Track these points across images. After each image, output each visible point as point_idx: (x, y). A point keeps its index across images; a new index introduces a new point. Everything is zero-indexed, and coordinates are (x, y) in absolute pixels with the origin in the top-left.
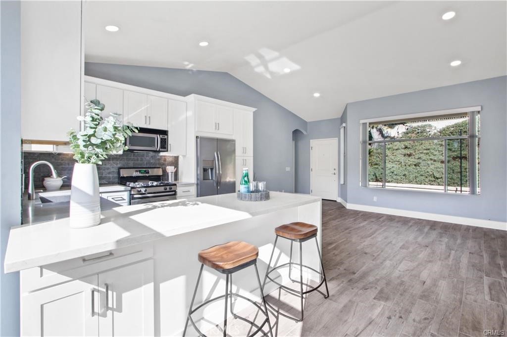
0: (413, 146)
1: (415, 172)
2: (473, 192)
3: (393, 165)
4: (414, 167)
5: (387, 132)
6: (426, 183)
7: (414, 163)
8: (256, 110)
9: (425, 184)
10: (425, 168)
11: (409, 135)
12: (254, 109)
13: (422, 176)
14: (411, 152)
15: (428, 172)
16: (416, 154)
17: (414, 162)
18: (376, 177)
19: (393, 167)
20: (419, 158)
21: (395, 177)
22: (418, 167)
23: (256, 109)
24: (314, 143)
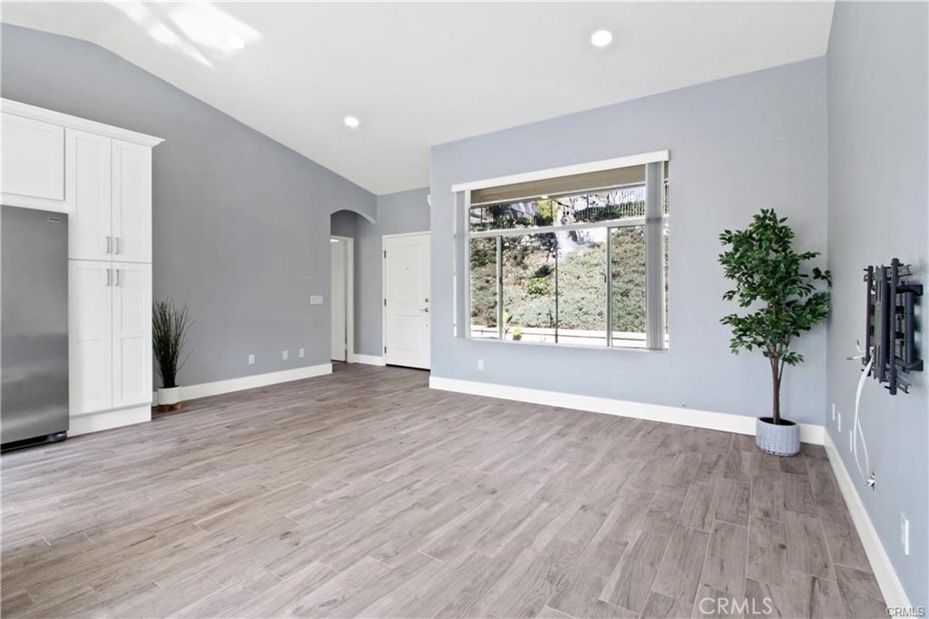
0: (622, 258)
1: (619, 308)
2: (656, 346)
3: (584, 295)
4: (619, 297)
5: (588, 233)
6: (635, 329)
7: (621, 291)
8: (162, 143)
9: (633, 331)
10: (638, 299)
11: (621, 237)
12: (157, 141)
13: (630, 314)
14: (618, 269)
15: (640, 307)
16: (626, 274)
17: (620, 289)
18: (551, 319)
19: (583, 299)
20: (630, 281)
21: (583, 318)
22: (625, 298)
23: (163, 140)
24: (389, 242)
